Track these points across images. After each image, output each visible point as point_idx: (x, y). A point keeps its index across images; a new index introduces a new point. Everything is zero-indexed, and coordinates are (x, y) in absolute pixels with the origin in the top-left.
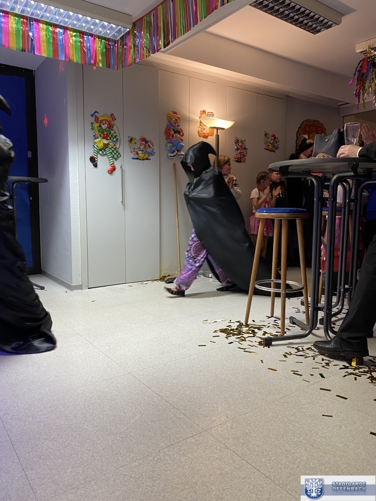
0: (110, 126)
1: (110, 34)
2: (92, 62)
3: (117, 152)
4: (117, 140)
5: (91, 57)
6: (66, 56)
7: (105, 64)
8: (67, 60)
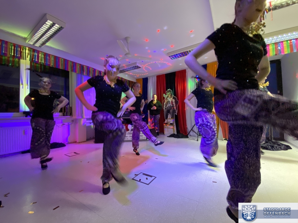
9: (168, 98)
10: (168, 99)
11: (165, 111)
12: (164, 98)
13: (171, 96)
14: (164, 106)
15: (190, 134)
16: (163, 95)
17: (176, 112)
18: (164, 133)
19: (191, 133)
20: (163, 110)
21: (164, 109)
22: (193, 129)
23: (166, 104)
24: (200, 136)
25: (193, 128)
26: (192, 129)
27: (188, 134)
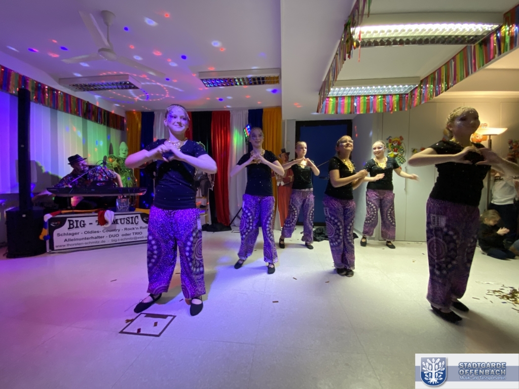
0: (399, 144)
1: (402, 91)
2: (390, 109)
3: (403, 159)
4: (404, 151)
5: (390, 107)
6: (374, 110)
7: (399, 110)
8: (375, 112)
15: (234, 224)
17: (212, 185)
19: (236, 221)
26: (237, 215)
27: (230, 223)
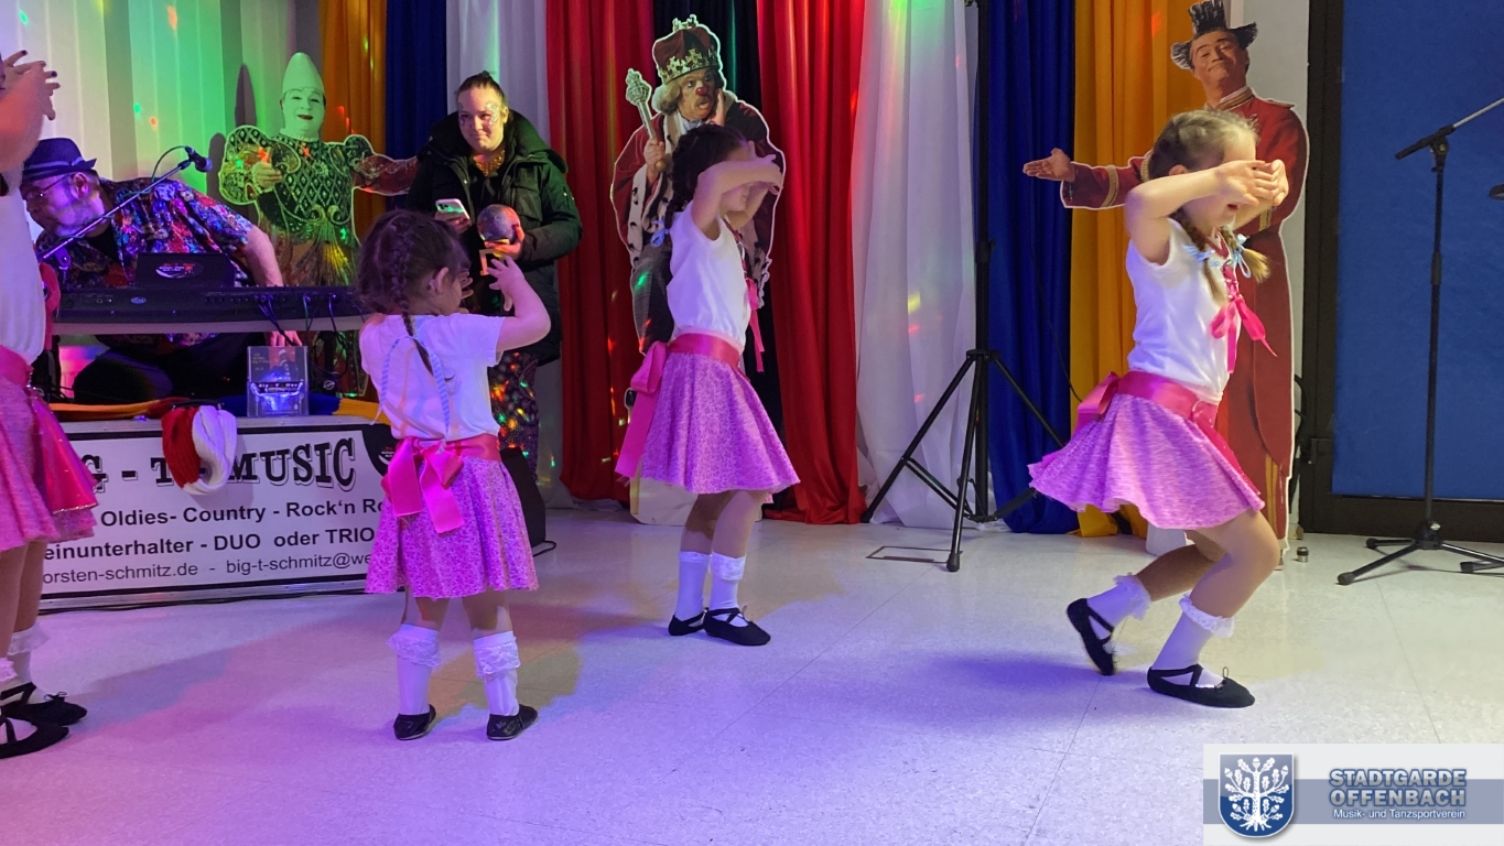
9: (678, 117)
10: (672, 125)
11: (646, 261)
12: (630, 116)
13: (709, 96)
14: (636, 213)
15: (894, 512)
16: (622, 87)
18: (626, 505)
19: (906, 496)
20: (623, 251)
21: (634, 237)
22: (925, 452)
23: (648, 193)
24: (982, 527)
25: (922, 442)
26: (906, 459)
27: (869, 502)
